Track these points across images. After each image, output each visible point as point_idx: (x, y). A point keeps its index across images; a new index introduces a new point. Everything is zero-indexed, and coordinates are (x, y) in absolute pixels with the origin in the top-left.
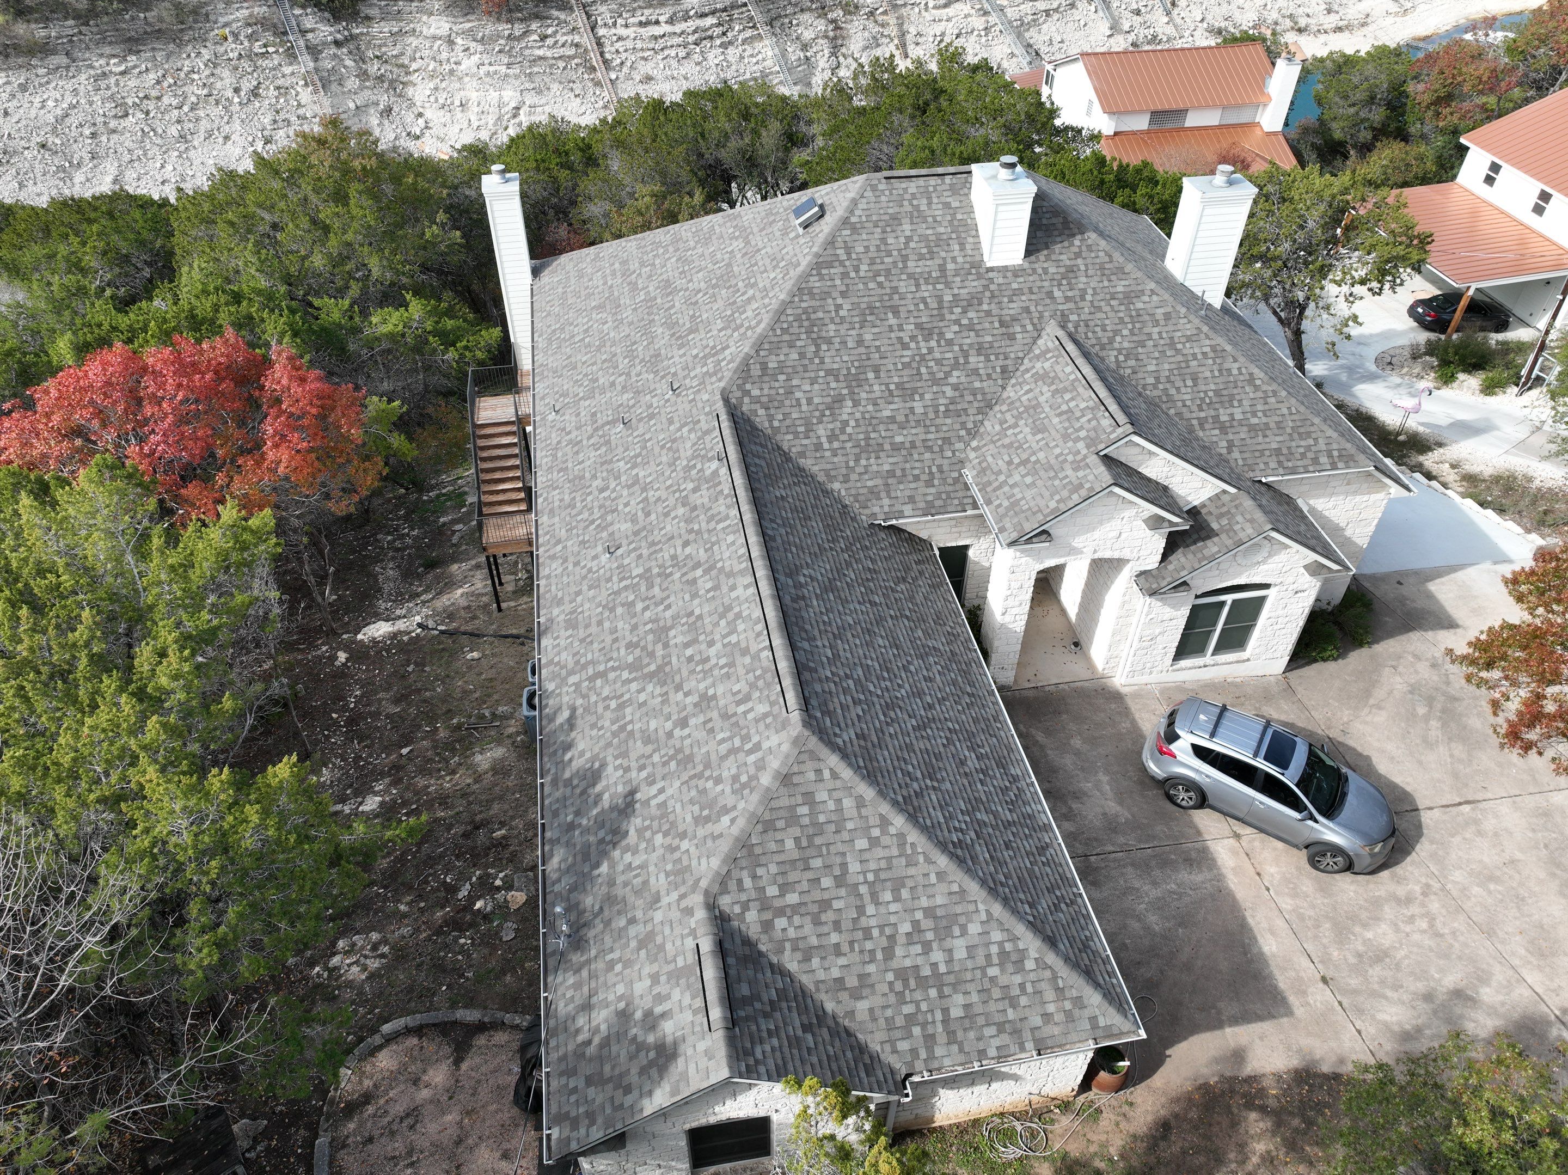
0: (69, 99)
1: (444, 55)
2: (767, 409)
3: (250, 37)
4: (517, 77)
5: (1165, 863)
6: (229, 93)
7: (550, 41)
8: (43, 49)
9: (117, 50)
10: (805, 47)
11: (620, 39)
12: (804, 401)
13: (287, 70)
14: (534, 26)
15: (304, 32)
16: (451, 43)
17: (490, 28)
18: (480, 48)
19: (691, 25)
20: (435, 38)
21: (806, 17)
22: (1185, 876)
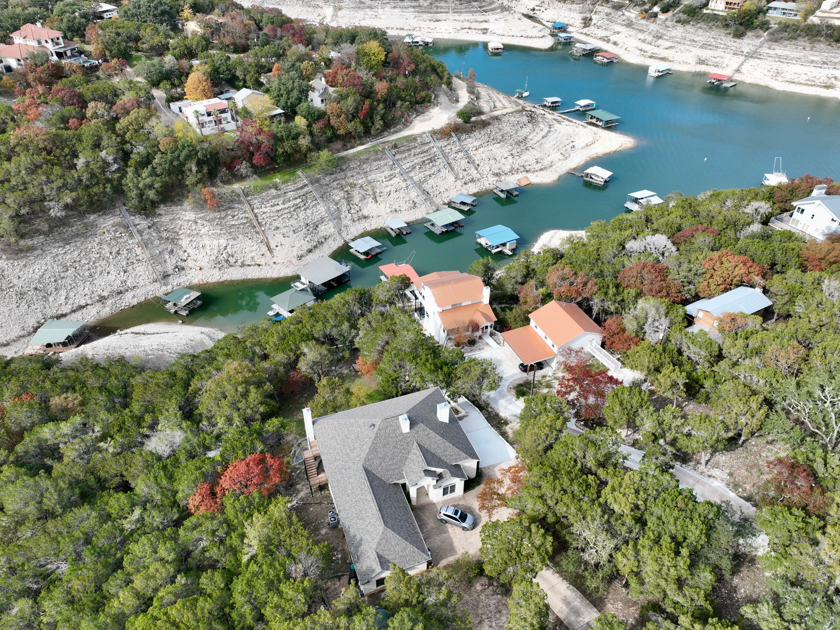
0: (44, 268)
1: (194, 227)
2: (370, 466)
3: (114, 231)
4: (225, 234)
5: (441, 533)
6: (108, 255)
7: (236, 218)
8: (31, 249)
9: (61, 244)
10: (337, 204)
11: (264, 213)
13: (130, 242)
14: (229, 212)
15: (135, 225)
16: (196, 222)
17: (211, 216)
18: (208, 224)
19: (291, 203)
20: (189, 221)
21: (336, 191)
22: (444, 535)
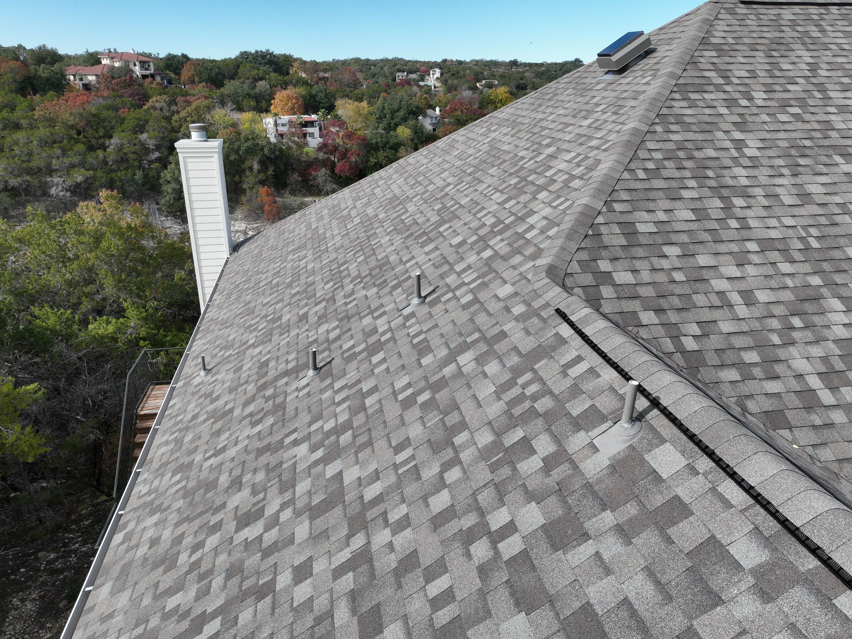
2: (659, 311)
12: (735, 298)
